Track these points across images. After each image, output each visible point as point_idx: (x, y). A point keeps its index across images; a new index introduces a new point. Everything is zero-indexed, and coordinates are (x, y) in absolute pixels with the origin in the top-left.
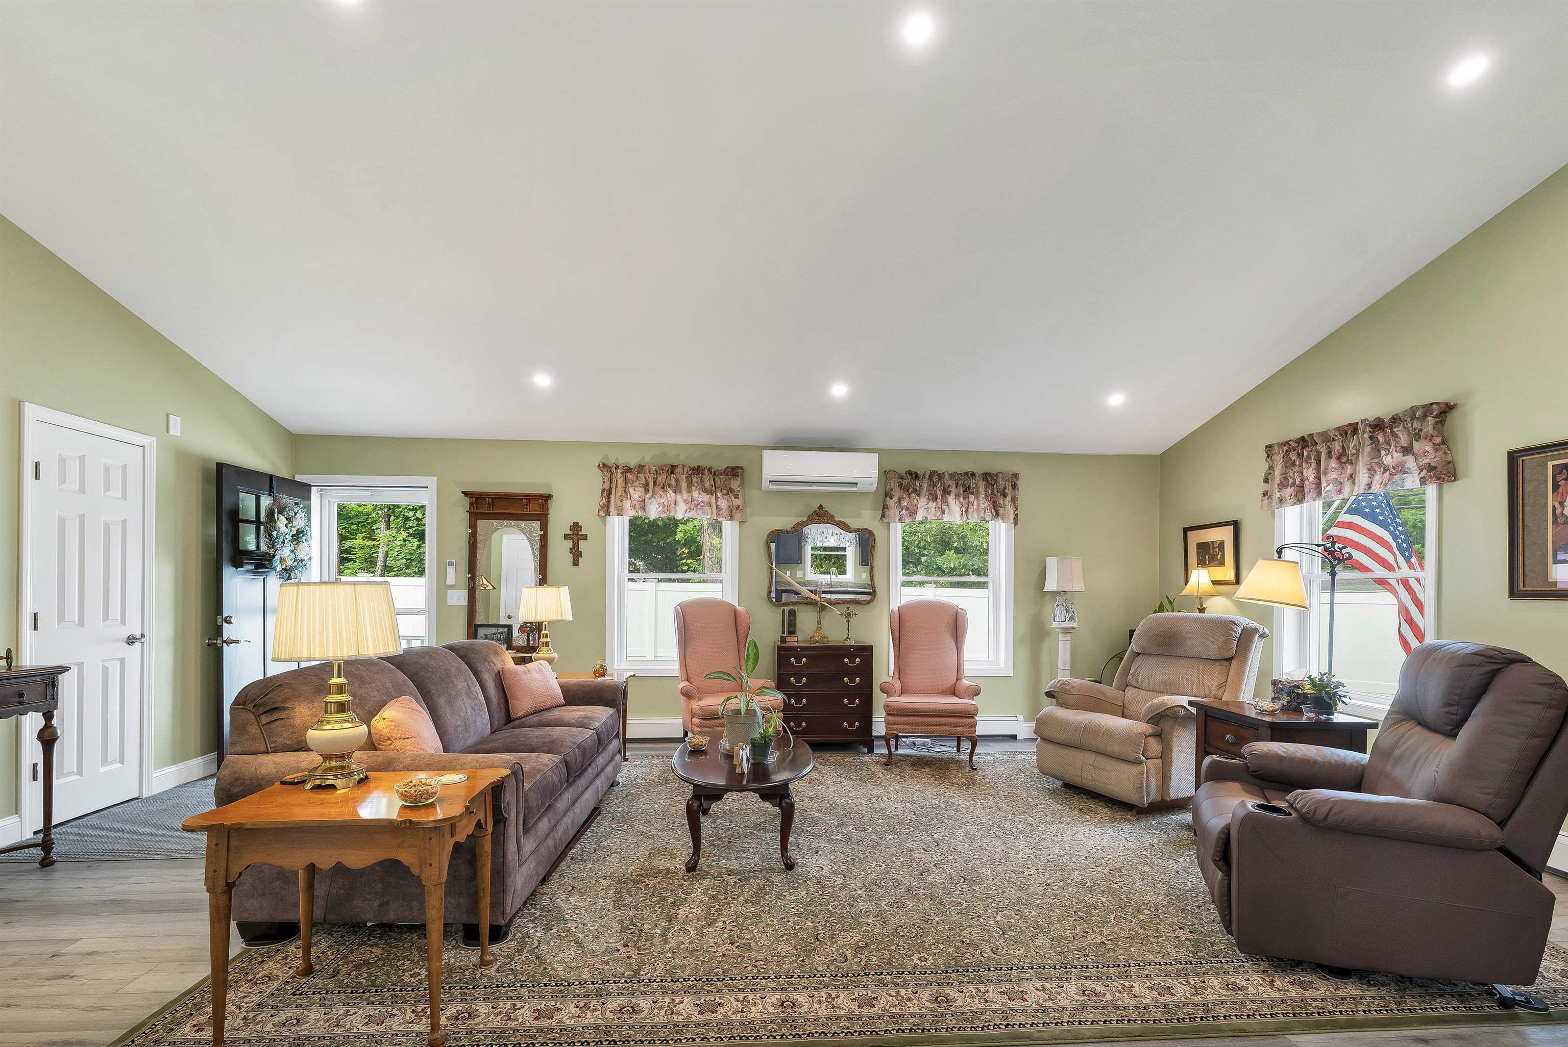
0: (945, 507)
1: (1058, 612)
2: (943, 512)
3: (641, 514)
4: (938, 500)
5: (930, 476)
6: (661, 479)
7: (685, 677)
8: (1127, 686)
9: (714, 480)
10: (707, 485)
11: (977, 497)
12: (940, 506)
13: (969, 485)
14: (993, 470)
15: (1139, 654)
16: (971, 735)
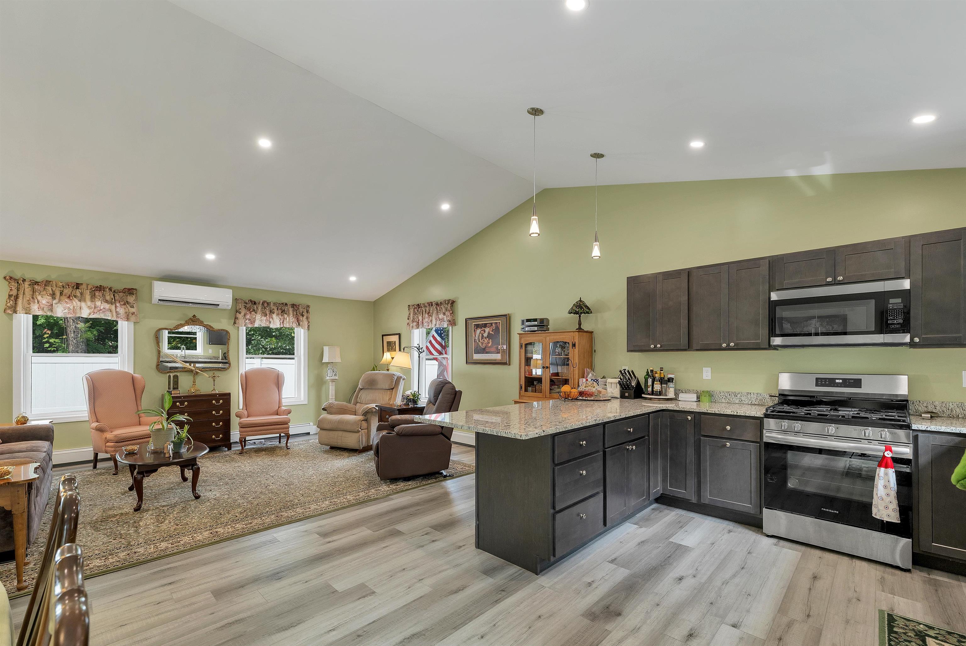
0: (271, 320)
1: (329, 372)
2: (270, 322)
3: (49, 314)
4: (267, 316)
5: (262, 303)
6: (67, 291)
7: (95, 419)
8: (357, 403)
9: (114, 295)
10: (108, 298)
11: (289, 315)
12: (268, 319)
13: (284, 310)
14: (297, 304)
15: (362, 389)
16: (287, 432)
